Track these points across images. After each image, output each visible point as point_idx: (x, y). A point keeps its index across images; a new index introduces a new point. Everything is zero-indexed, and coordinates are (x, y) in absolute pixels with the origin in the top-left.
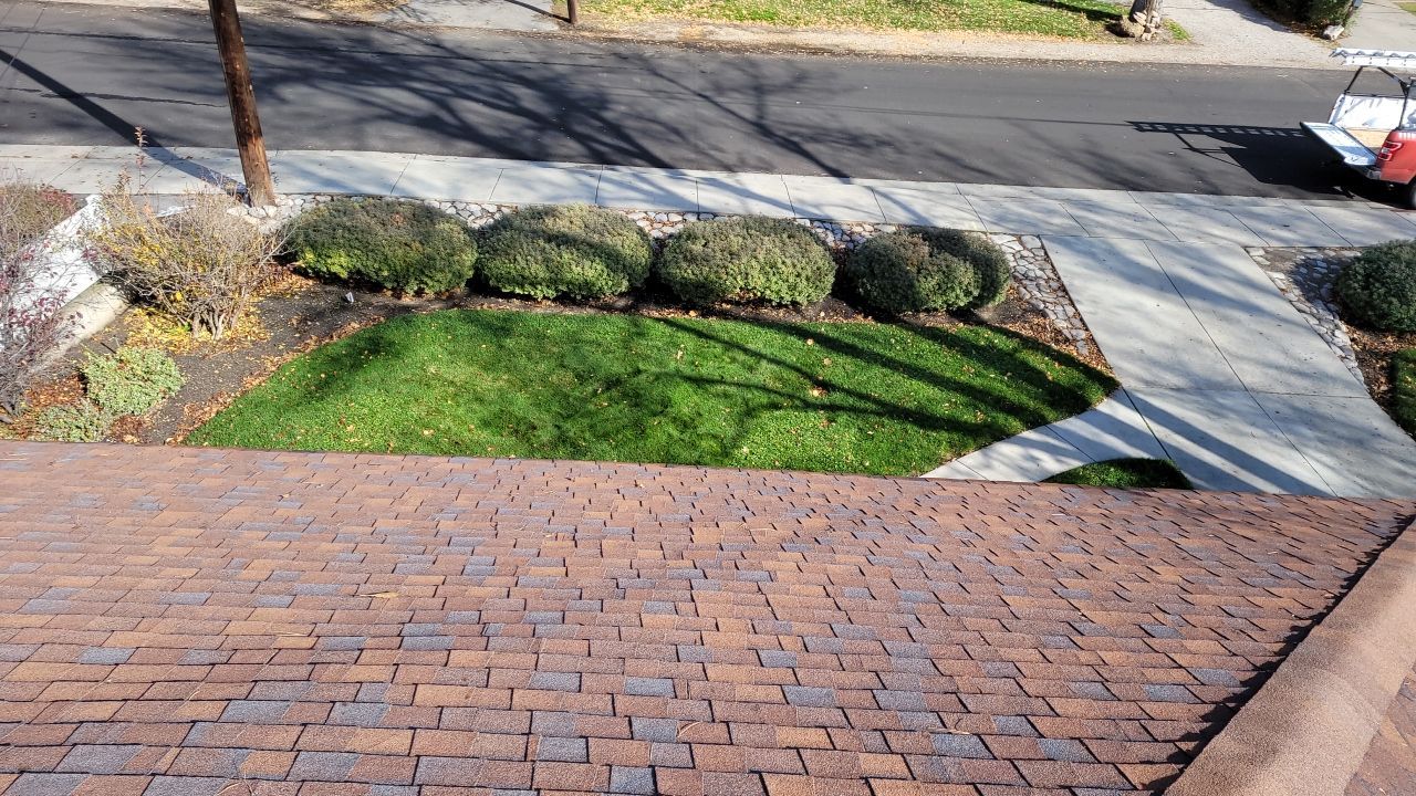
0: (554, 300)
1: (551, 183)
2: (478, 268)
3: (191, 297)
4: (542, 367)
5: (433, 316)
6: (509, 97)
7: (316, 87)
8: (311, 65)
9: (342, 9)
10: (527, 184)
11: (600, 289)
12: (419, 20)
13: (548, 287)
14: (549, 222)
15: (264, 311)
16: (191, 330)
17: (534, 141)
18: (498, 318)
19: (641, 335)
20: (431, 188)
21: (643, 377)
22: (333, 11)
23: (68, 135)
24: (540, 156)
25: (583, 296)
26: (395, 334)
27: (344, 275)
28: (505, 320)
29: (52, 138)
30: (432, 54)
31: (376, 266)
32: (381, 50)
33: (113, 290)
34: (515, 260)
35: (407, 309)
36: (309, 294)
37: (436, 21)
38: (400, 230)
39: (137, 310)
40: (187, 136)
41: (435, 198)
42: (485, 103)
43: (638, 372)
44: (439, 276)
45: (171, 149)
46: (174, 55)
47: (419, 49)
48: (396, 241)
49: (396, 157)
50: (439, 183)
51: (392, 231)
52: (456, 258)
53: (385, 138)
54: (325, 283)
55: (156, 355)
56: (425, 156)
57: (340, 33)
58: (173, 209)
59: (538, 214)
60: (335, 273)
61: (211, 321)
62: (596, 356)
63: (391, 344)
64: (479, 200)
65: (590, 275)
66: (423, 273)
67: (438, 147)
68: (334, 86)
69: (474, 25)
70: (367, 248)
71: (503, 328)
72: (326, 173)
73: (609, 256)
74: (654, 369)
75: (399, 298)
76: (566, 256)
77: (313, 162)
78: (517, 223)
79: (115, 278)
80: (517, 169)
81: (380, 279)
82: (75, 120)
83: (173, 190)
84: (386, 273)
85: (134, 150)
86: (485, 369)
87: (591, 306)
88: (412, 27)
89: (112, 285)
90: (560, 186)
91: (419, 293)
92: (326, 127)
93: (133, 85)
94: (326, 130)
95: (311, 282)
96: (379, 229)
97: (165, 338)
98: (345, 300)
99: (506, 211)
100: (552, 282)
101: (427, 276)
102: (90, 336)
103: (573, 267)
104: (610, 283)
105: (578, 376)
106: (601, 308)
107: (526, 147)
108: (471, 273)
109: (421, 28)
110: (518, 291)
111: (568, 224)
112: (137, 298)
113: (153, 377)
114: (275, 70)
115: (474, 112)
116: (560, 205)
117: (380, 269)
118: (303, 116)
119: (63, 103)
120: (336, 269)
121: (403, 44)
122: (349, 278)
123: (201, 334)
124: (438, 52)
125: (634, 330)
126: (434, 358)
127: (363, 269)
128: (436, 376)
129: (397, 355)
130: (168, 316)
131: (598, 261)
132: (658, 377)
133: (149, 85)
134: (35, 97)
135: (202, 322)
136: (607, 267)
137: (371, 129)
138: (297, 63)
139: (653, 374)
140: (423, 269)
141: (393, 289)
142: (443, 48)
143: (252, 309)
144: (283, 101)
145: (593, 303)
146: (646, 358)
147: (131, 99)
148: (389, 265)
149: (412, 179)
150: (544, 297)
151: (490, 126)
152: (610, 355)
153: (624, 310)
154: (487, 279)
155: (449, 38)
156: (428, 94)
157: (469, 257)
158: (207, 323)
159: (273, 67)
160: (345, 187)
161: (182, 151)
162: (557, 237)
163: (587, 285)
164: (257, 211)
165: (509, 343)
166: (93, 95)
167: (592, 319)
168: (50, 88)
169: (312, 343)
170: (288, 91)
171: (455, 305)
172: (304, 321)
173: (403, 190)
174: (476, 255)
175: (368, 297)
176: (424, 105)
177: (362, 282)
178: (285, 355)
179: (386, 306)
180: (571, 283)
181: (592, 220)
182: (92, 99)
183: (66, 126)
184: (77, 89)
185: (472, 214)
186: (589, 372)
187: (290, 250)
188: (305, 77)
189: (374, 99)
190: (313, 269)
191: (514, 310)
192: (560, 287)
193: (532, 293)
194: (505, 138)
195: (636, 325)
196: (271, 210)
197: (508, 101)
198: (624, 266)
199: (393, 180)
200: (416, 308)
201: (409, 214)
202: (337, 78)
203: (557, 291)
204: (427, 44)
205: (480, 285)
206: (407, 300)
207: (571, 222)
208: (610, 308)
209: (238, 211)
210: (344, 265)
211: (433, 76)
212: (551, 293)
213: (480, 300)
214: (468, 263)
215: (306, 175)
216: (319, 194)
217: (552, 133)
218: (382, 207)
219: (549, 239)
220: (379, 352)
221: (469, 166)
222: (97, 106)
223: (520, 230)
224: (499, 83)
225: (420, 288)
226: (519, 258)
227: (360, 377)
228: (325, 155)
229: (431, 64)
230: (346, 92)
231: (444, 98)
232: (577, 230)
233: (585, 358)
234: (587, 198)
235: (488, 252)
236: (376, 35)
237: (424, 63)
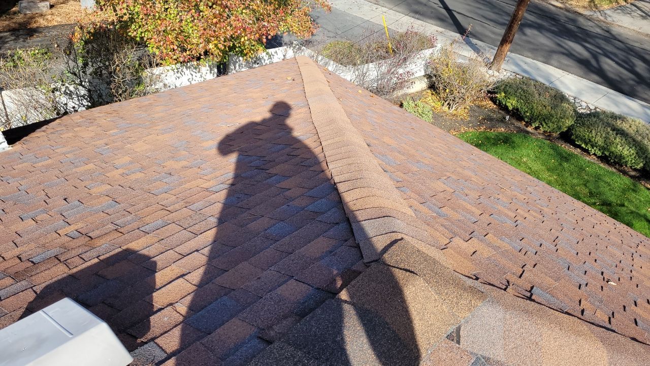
0: (598, 157)
1: (629, 107)
2: (570, 129)
3: (451, 92)
4: (575, 181)
5: (537, 140)
6: (631, 64)
7: (541, 33)
8: (545, 24)
9: (571, 5)
10: (616, 104)
11: (626, 162)
12: (606, 18)
13: (599, 150)
14: (619, 122)
15: (472, 110)
16: (443, 105)
17: (632, 86)
18: (566, 153)
19: (634, 191)
20: (569, 89)
21: (624, 209)
22: (567, 5)
23: (439, 23)
24: (631, 94)
25: (615, 161)
26: (517, 140)
27: (511, 108)
28: (569, 155)
29: (434, 22)
30: (603, 34)
31: (526, 110)
32: (580, 26)
33: (426, 80)
34: (591, 132)
35: (528, 132)
36: (492, 111)
37: (613, 21)
38: (546, 100)
39: (429, 91)
40: (480, 37)
41: (567, 93)
42: (617, 63)
43: (623, 205)
44: (551, 124)
45: (471, 39)
46: (492, 5)
47: (599, 31)
48: (541, 103)
49: (560, 71)
50: (573, 88)
51: (542, 98)
52: (563, 120)
53: (559, 62)
54: (500, 109)
55: (428, 108)
56: (573, 75)
57: (565, 14)
58: (460, 61)
59: (614, 117)
60: (507, 106)
61: (452, 105)
62: (604, 189)
63: (513, 142)
64: (588, 101)
65: (625, 153)
66: (544, 120)
67: (581, 73)
68: (549, 35)
69: (632, 28)
70: (527, 102)
71: (566, 158)
72: (526, 67)
73: (641, 149)
74: (633, 209)
75: (527, 127)
76: (618, 140)
77: (523, 61)
78: (601, 117)
79: (429, 77)
80: (615, 95)
81: (524, 116)
82: (444, 18)
83: (464, 54)
84: (528, 114)
85: (458, 35)
86: (548, 170)
87: (615, 168)
88: (600, 21)
89: (427, 78)
90: (633, 110)
91: (536, 128)
92: (537, 50)
93: (470, 11)
94: (536, 51)
95: (495, 106)
96: (537, 96)
97: (433, 104)
98: (505, 118)
99: (598, 110)
100: (603, 149)
101: (545, 122)
102: (410, 93)
103: (619, 146)
104: (633, 161)
105: (591, 193)
106: (620, 171)
107: (626, 88)
108: (566, 129)
109: (604, 22)
110: (583, 146)
111: (628, 127)
112: (432, 87)
113: (423, 115)
114: (529, 22)
115: (609, 65)
116: (629, 118)
117: (527, 112)
118: (529, 42)
119: (444, 11)
120: (508, 104)
121: (591, 27)
122: (512, 110)
123: (446, 108)
124: (607, 35)
125: (632, 187)
126: (528, 156)
127: (520, 109)
128: (525, 163)
129: (513, 148)
130: (438, 97)
131: (633, 148)
132: (632, 212)
133: (476, 13)
134: (436, 6)
135: (448, 104)
136: (636, 153)
137: (555, 57)
138: (539, 21)
139: (630, 210)
140: (545, 119)
141: (527, 122)
142: (610, 33)
143: (468, 107)
144: (525, 34)
145: (617, 167)
146: (630, 201)
147: (468, 17)
148: (532, 112)
149: (562, 82)
150: (594, 154)
151: (613, 73)
152: (613, 192)
153: (632, 177)
154: (572, 134)
155: (615, 30)
156: (591, 51)
157: (569, 122)
158: (450, 105)
159: (528, 20)
160: (531, 75)
161: (474, 41)
162: (619, 130)
163: (621, 157)
164: (490, 72)
165: (565, 165)
166: (455, 11)
167: (613, 173)
168: (442, 4)
169: (482, 129)
170: (528, 31)
171: (549, 140)
172: (484, 119)
173: (555, 85)
174: (573, 123)
175: (514, 121)
176: (585, 54)
177: (516, 114)
178: (470, 129)
179: (519, 128)
180: (613, 153)
181: (642, 130)
182: (454, 12)
183: (440, 19)
184: (451, 7)
185: (581, 106)
186: (597, 194)
187: (496, 90)
188: (539, 28)
189: (563, 45)
190: (499, 101)
191: (576, 153)
192: (606, 153)
193: (590, 149)
194: (618, 81)
195: (635, 186)
196: (496, 74)
197: (629, 65)
198: (646, 157)
199: (553, 79)
200: (532, 134)
201: (553, 94)
202: (553, 32)
203: (603, 153)
204: (603, 29)
205: (567, 137)
206: (529, 129)
207: (630, 127)
208: (625, 173)
209: (483, 70)
210: (514, 104)
211: (597, 43)
212: (599, 153)
213: (562, 142)
214: (567, 125)
215: (517, 65)
216: (518, 74)
217: (644, 86)
218: (543, 89)
219: (613, 130)
220: (506, 143)
221: (592, 86)
222: (454, 15)
223: (602, 120)
224: (630, 57)
225: (539, 126)
226: (593, 132)
227: (494, 149)
228: (529, 60)
229: (600, 38)
230: (554, 39)
231: (598, 54)
232: (631, 131)
233: (599, 187)
234: (645, 121)
235: (580, 124)
236: (581, 20)
237: (597, 37)
